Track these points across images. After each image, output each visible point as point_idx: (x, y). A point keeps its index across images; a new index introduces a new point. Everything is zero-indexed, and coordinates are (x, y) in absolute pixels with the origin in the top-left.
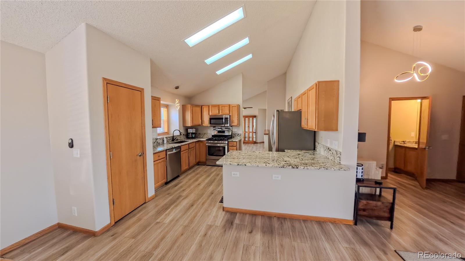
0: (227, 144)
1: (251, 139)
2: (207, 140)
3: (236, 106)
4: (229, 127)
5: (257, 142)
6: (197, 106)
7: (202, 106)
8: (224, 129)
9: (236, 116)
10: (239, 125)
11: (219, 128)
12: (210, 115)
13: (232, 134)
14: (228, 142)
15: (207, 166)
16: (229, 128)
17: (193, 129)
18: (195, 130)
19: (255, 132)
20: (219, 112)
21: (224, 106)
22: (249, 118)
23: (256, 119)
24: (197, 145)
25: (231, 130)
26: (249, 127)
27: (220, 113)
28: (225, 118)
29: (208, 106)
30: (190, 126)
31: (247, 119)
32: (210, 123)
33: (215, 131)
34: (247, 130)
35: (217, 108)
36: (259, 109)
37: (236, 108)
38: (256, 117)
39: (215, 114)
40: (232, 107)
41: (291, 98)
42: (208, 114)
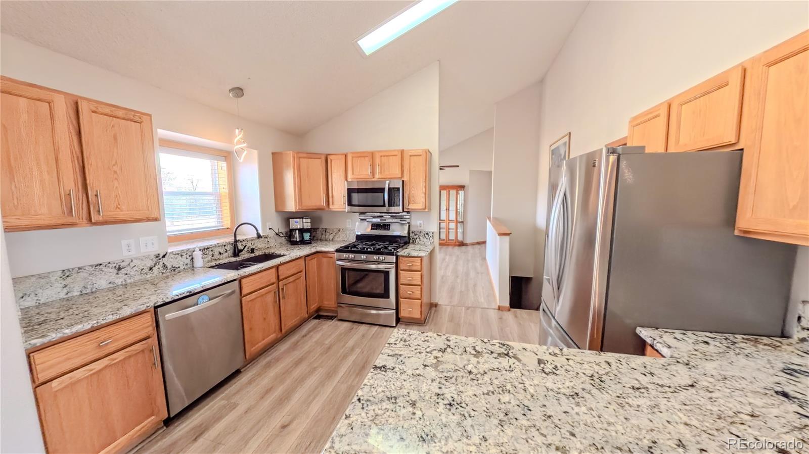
0: (394, 265)
1: (452, 237)
2: (338, 251)
3: (420, 155)
4: (400, 214)
5: (465, 242)
6: (312, 156)
7: (329, 156)
8: (388, 219)
9: (422, 184)
10: (427, 207)
11: (374, 217)
12: (349, 180)
13: (409, 233)
14: (397, 257)
15: (340, 323)
16: (401, 217)
17: (303, 218)
18: (309, 220)
19: (462, 222)
20: (373, 173)
21: (387, 155)
22: (449, 191)
23: (464, 193)
24: (313, 263)
25: (408, 221)
26: (448, 209)
27: (377, 176)
28: (390, 189)
29: (343, 157)
30: (294, 211)
31: (444, 193)
32: (350, 203)
33: (366, 223)
34: (443, 217)
35: (367, 162)
36: (470, 171)
37: (421, 160)
38: (465, 188)
39: (362, 177)
40: (411, 156)
41: (568, 136)
42: (343, 178)
